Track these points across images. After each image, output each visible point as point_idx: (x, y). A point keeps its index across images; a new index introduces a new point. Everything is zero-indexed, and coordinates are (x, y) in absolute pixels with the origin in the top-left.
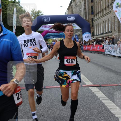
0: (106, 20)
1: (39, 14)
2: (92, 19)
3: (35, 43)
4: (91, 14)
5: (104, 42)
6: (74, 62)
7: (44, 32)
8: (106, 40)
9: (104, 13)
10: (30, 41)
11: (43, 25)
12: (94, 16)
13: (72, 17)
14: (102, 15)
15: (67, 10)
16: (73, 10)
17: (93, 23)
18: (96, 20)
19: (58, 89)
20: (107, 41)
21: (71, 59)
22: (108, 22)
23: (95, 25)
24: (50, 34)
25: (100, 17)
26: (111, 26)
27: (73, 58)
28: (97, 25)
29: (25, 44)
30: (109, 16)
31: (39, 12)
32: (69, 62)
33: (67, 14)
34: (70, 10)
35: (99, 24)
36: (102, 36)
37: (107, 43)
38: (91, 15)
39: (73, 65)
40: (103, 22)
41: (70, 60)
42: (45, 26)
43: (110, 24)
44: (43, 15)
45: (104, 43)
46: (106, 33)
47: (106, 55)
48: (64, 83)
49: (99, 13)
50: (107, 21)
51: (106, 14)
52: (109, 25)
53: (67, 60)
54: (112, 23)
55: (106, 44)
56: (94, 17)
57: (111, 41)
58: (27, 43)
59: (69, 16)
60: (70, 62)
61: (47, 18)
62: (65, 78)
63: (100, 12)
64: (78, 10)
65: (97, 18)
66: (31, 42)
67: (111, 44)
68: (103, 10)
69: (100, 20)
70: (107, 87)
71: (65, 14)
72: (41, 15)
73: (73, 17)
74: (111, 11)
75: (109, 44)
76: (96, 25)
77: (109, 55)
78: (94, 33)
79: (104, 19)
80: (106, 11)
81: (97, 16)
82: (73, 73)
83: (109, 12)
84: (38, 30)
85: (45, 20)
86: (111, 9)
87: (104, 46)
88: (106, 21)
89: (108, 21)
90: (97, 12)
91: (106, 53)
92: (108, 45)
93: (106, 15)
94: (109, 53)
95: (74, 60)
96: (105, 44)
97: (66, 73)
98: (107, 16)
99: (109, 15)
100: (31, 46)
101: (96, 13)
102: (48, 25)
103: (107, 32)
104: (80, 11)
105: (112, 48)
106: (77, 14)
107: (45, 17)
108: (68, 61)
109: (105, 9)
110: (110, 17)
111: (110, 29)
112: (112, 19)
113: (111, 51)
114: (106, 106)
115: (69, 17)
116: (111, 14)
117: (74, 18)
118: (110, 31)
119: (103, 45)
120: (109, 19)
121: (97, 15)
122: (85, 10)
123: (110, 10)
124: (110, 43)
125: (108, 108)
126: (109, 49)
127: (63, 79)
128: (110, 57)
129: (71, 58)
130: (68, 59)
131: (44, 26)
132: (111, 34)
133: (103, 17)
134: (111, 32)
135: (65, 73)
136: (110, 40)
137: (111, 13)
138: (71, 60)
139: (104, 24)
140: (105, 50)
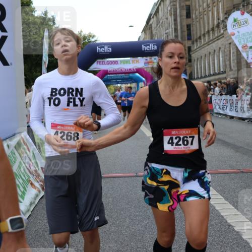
0: (215, 51)
1: (90, 39)
2: (189, 48)
3: (82, 101)
4: (187, 39)
5: (212, 90)
6: (192, 144)
7: (99, 72)
8: (215, 88)
9: (211, 38)
10: (69, 93)
11: (99, 60)
12: (193, 43)
13: (151, 45)
14: (207, 40)
15: (142, 32)
16: (154, 33)
17: (190, 55)
18: (196, 51)
19: (126, 178)
20: (217, 89)
21: (182, 137)
22: (218, 54)
23: (194, 60)
24: (111, 77)
25: (204, 45)
26: (225, 61)
27: (187, 132)
28: (198, 59)
29: (54, 98)
30: (219, 43)
31: (90, 36)
32: (177, 144)
33: (141, 40)
34: (148, 32)
35: (201, 57)
36: (208, 79)
37: (216, 92)
38: (186, 41)
39: (188, 152)
40: (210, 53)
41: (180, 138)
42: (102, 62)
43: (222, 57)
44: (97, 42)
45: (212, 93)
46: (215, 74)
47: (215, 115)
48: (164, 198)
49: (202, 38)
50: (217, 51)
51: (215, 38)
52: (221, 59)
53: (171, 138)
54: (227, 56)
55: (216, 94)
56: (192, 45)
57: (225, 88)
58: (58, 96)
59: (147, 44)
60: (181, 142)
61: (106, 48)
62: (165, 185)
63: (204, 35)
64: (163, 32)
65: (197, 47)
66: (71, 96)
67: (226, 94)
68: (208, 32)
69: (203, 49)
70: (219, 175)
71: (139, 39)
72: (94, 42)
73: (154, 45)
74: (223, 34)
75: (221, 95)
76: (196, 59)
77: (221, 114)
78: (192, 74)
79: (212, 48)
80: (214, 33)
81: (199, 42)
82: (186, 175)
83: (220, 36)
84: (89, 70)
85: (101, 50)
86: (224, 31)
87: (211, 98)
88: (214, 53)
89: (219, 52)
90: (199, 35)
91: (215, 111)
92: (219, 96)
93: (214, 42)
94: (222, 112)
95: (193, 137)
96: (214, 94)
97: (168, 173)
98: (216, 42)
99: (219, 41)
100: (68, 105)
101: (195, 38)
102: (108, 59)
103: (216, 71)
104: (166, 34)
105: (227, 102)
106: (160, 39)
107: (102, 45)
108: (175, 141)
109: (213, 29)
110: (223, 45)
111: (223, 66)
112: (225, 48)
113: (225, 107)
114: (217, 211)
115: (146, 46)
116: (223, 39)
117: (156, 46)
118: (222, 70)
119: (209, 96)
120: (220, 48)
121: (199, 40)
122: (175, 32)
123: (222, 31)
124: (224, 93)
125: (222, 214)
126: (222, 104)
127: (160, 188)
128: (224, 118)
129: (184, 132)
130: (174, 137)
131: (100, 62)
132: (224, 76)
133: (208, 45)
134: (225, 72)
135: (164, 171)
136: (222, 87)
137: (223, 37)
138: (184, 138)
139: (212, 58)
140: (214, 106)
